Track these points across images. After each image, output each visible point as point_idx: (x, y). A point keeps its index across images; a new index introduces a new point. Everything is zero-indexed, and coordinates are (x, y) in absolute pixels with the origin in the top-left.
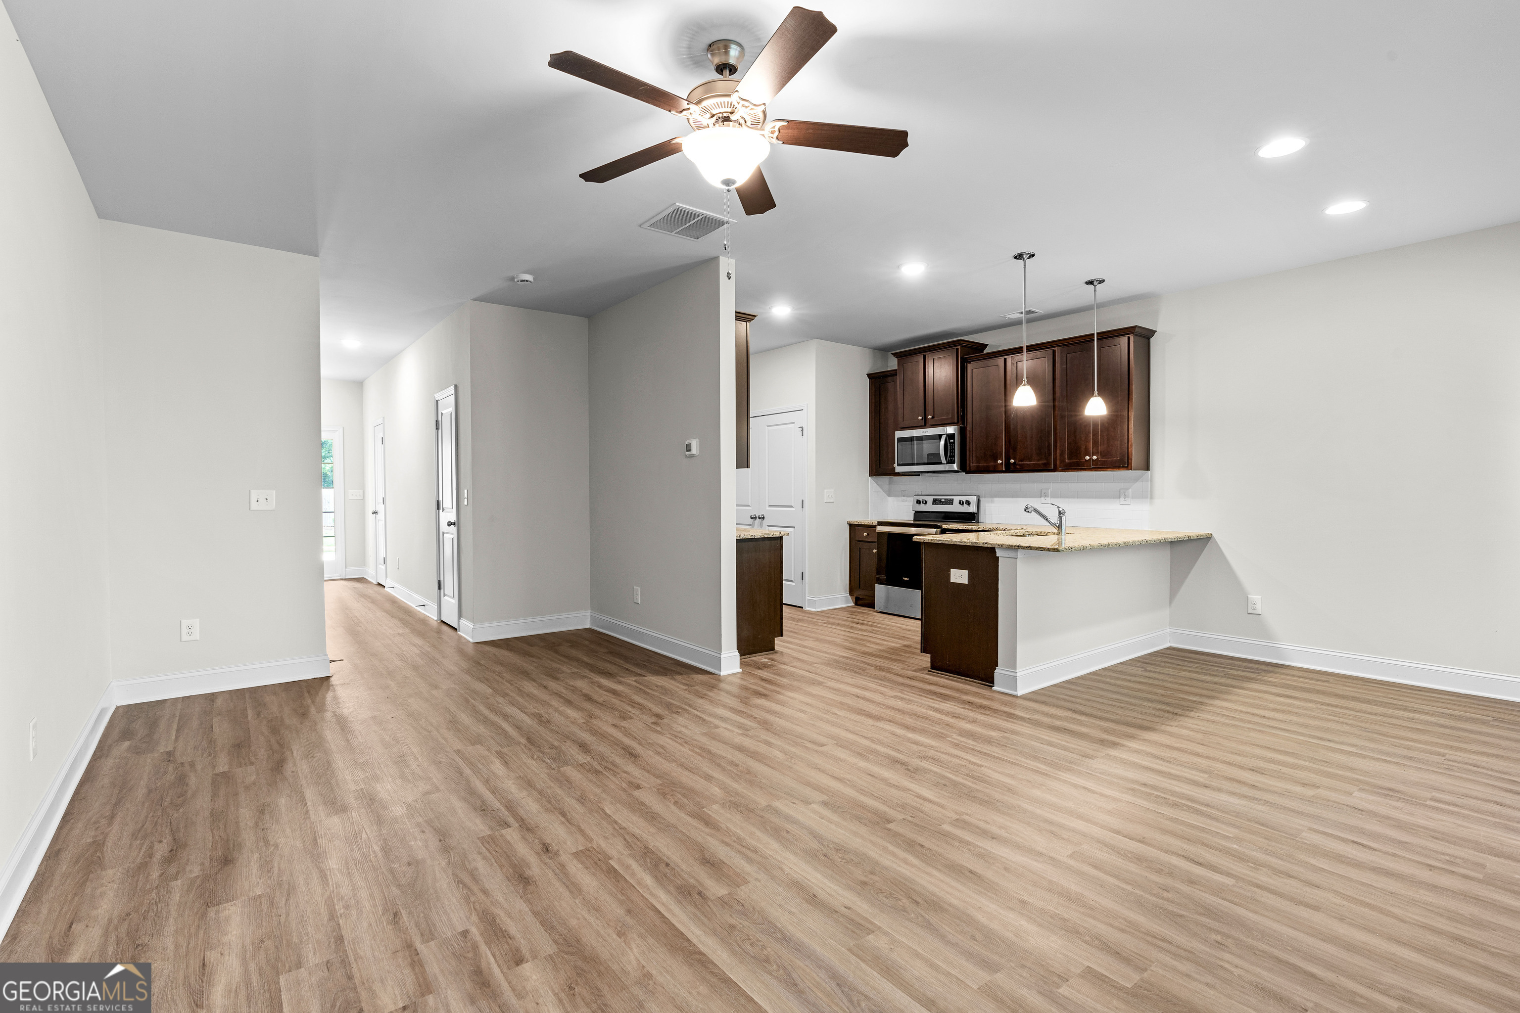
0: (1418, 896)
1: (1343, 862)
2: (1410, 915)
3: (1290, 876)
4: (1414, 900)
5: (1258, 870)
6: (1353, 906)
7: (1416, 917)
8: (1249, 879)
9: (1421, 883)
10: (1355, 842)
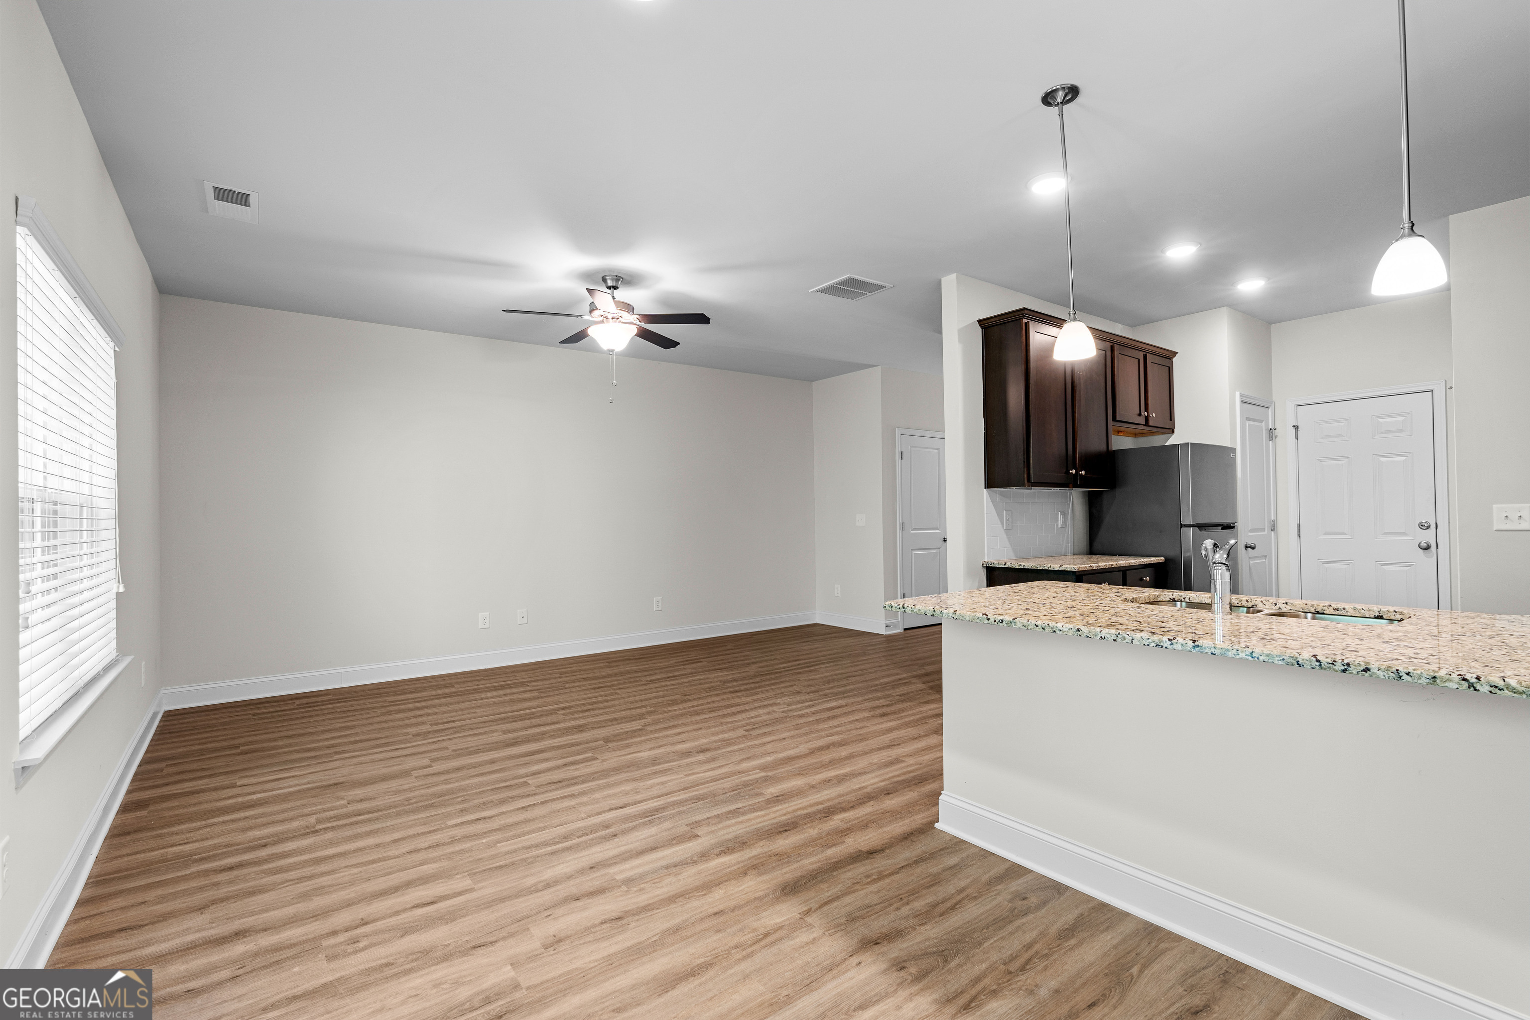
0: (353, 889)
1: (418, 879)
2: (346, 873)
3: (430, 847)
4: (352, 885)
5: (450, 838)
6: (380, 856)
7: (342, 874)
8: (444, 831)
9: (359, 902)
10: (432, 903)
